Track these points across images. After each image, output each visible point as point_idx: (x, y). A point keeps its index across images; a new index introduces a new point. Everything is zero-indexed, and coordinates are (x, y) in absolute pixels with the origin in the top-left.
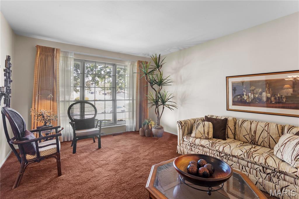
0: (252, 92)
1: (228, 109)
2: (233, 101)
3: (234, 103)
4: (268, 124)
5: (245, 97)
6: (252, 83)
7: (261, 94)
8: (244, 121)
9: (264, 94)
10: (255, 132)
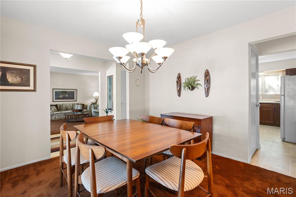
0: (63, 95)
1: (53, 101)
2: (55, 98)
3: (56, 99)
4: (70, 104)
5: (60, 97)
6: (63, 92)
7: (65, 95)
8: (63, 104)
9: (66, 95)
10: (67, 107)
